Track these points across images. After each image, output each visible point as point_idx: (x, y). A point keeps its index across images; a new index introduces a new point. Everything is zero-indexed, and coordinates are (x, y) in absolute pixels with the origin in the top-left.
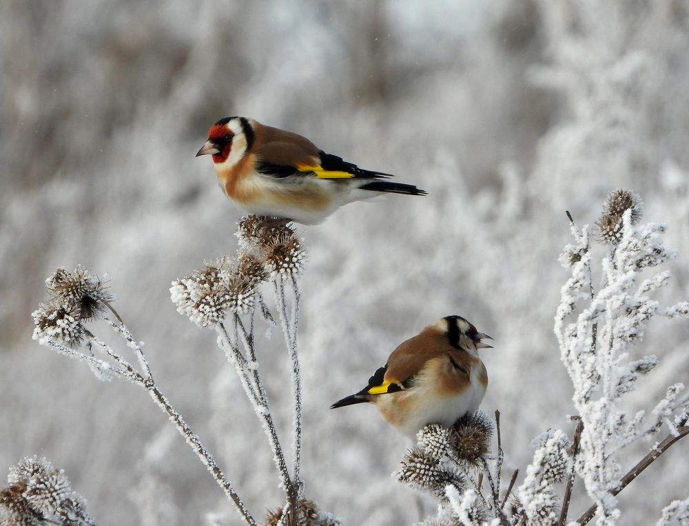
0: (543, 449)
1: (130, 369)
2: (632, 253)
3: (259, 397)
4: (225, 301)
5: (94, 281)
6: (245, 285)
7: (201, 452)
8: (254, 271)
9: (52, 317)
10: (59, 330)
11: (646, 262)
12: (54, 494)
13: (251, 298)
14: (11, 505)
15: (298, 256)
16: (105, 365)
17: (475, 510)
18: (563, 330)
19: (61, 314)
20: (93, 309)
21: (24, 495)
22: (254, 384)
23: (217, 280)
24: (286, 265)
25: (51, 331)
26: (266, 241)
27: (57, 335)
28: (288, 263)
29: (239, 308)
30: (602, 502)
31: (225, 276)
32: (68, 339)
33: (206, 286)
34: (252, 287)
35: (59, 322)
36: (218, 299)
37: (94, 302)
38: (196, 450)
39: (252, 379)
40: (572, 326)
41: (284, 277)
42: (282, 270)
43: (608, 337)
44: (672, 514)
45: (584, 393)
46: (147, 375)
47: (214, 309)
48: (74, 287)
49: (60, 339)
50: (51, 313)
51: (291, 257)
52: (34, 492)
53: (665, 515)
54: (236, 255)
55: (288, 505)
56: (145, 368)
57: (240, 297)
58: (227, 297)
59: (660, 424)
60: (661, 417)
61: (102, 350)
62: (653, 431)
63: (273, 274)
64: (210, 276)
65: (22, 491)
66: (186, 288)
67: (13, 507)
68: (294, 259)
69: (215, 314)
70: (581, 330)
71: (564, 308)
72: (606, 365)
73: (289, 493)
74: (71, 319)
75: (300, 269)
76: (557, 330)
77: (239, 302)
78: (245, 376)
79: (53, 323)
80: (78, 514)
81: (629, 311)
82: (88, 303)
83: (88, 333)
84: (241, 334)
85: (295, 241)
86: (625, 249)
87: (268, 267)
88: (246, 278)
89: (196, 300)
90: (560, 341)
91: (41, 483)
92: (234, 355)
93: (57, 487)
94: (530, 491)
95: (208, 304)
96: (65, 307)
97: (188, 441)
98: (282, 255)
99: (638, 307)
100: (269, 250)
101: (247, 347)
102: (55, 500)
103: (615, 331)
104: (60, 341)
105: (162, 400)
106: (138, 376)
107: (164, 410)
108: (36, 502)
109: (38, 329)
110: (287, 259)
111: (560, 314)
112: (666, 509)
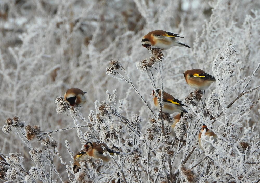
0: (211, 94)
1: (127, 80)
2: (229, 52)
3: (154, 87)
4: (148, 67)
5: (119, 62)
6: (152, 63)
7: (142, 98)
8: (154, 60)
9: (110, 69)
10: (112, 72)
11: (231, 53)
12: (111, 108)
13: (153, 66)
14: (102, 110)
15: (163, 57)
16: (122, 79)
17: (198, 111)
18: (214, 70)
19: (112, 69)
20: (119, 67)
21: (104, 108)
22: (153, 84)
23: (146, 62)
24: (160, 59)
25: (110, 72)
26: (156, 54)
27: (111, 73)
28: (161, 59)
29: (151, 68)
30: (224, 106)
31: (148, 61)
32: (113, 74)
33: (144, 63)
34: (153, 64)
35: (112, 70)
36: (146, 66)
37: (119, 66)
38: (141, 97)
39: (153, 83)
40: (216, 69)
41: (160, 62)
42: (160, 60)
43: (224, 70)
44: (238, 108)
45: (219, 84)
46: (130, 81)
47: (145, 68)
48: (115, 63)
49: (112, 74)
50: (110, 68)
51: (162, 57)
52: (107, 108)
53: (237, 108)
54: (150, 57)
55: (160, 109)
56: (130, 80)
57: (151, 66)
58: (148, 66)
59: (235, 89)
60: (235, 87)
61: (121, 76)
62: (234, 90)
63: (158, 61)
64: (145, 61)
65: (104, 107)
66: (139, 64)
67: (102, 111)
68: (162, 58)
69: (146, 69)
70: (217, 70)
71: (214, 65)
72: (224, 77)
73: (161, 107)
74: (114, 70)
75: (163, 60)
76: (213, 70)
77: (151, 67)
78: (152, 82)
79: (110, 71)
80: (115, 112)
81: (228, 64)
82: (117, 66)
83: (117, 72)
84: (151, 73)
85: (162, 54)
86: (227, 51)
87: (157, 59)
88: (152, 62)
89: (142, 67)
90: (214, 73)
91: (108, 106)
92: (149, 78)
93: (111, 107)
94: (209, 103)
95: (144, 67)
96: (113, 67)
97: (139, 95)
98: (160, 57)
99: (230, 64)
100: (157, 56)
101: (152, 76)
102: (111, 109)
103: (225, 69)
104: (112, 75)
105: (133, 87)
106: (128, 82)
107: (134, 89)
108: (107, 110)
109: (107, 72)
110: (161, 58)
111: (213, 67)
112: (237, 107)
